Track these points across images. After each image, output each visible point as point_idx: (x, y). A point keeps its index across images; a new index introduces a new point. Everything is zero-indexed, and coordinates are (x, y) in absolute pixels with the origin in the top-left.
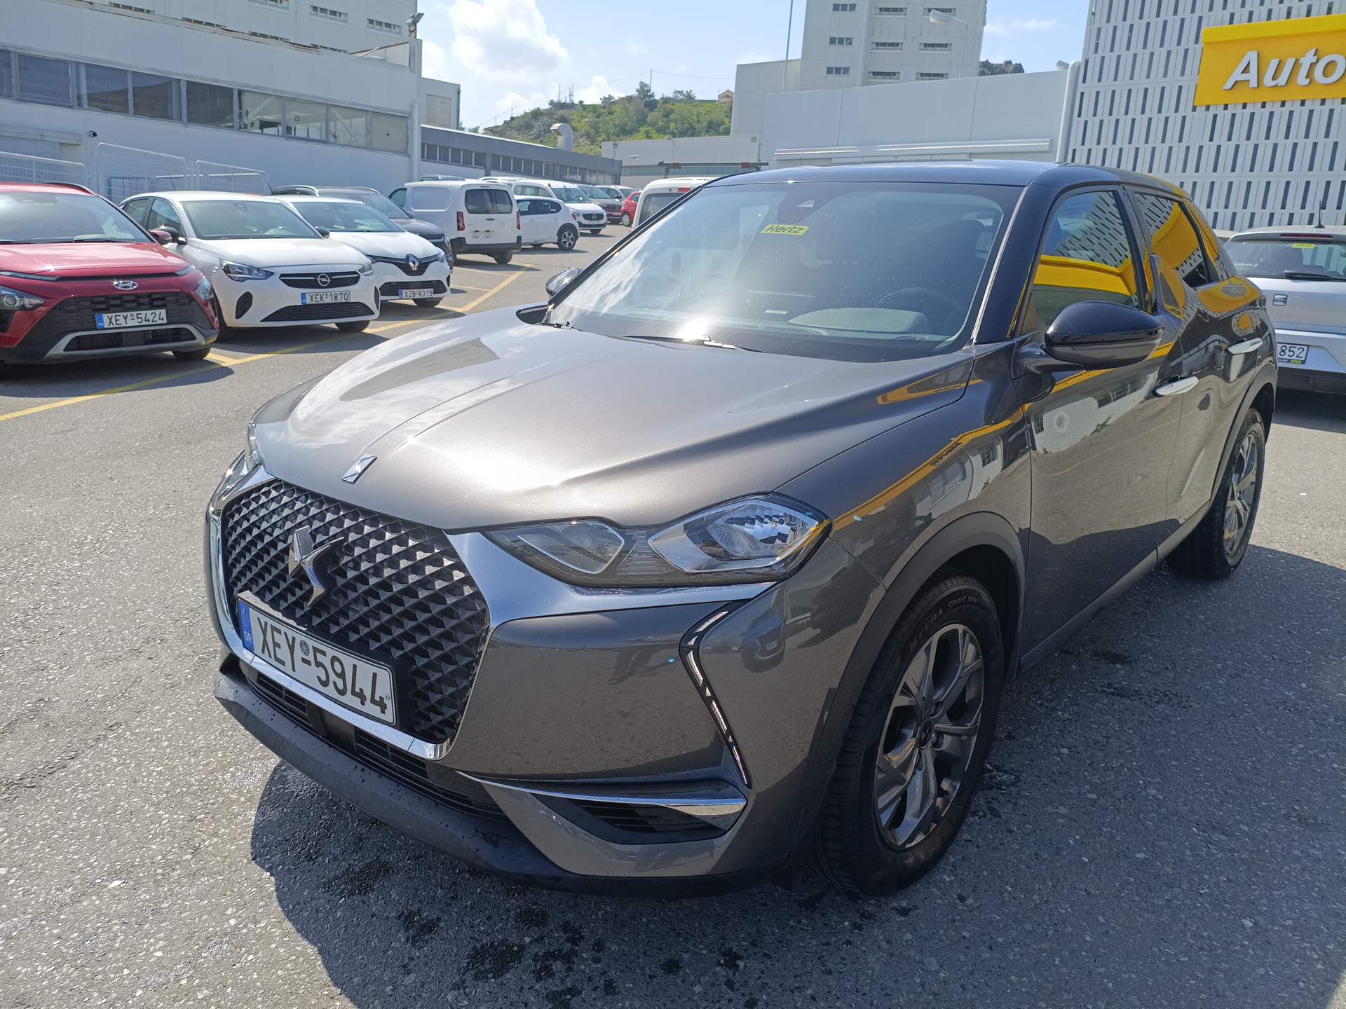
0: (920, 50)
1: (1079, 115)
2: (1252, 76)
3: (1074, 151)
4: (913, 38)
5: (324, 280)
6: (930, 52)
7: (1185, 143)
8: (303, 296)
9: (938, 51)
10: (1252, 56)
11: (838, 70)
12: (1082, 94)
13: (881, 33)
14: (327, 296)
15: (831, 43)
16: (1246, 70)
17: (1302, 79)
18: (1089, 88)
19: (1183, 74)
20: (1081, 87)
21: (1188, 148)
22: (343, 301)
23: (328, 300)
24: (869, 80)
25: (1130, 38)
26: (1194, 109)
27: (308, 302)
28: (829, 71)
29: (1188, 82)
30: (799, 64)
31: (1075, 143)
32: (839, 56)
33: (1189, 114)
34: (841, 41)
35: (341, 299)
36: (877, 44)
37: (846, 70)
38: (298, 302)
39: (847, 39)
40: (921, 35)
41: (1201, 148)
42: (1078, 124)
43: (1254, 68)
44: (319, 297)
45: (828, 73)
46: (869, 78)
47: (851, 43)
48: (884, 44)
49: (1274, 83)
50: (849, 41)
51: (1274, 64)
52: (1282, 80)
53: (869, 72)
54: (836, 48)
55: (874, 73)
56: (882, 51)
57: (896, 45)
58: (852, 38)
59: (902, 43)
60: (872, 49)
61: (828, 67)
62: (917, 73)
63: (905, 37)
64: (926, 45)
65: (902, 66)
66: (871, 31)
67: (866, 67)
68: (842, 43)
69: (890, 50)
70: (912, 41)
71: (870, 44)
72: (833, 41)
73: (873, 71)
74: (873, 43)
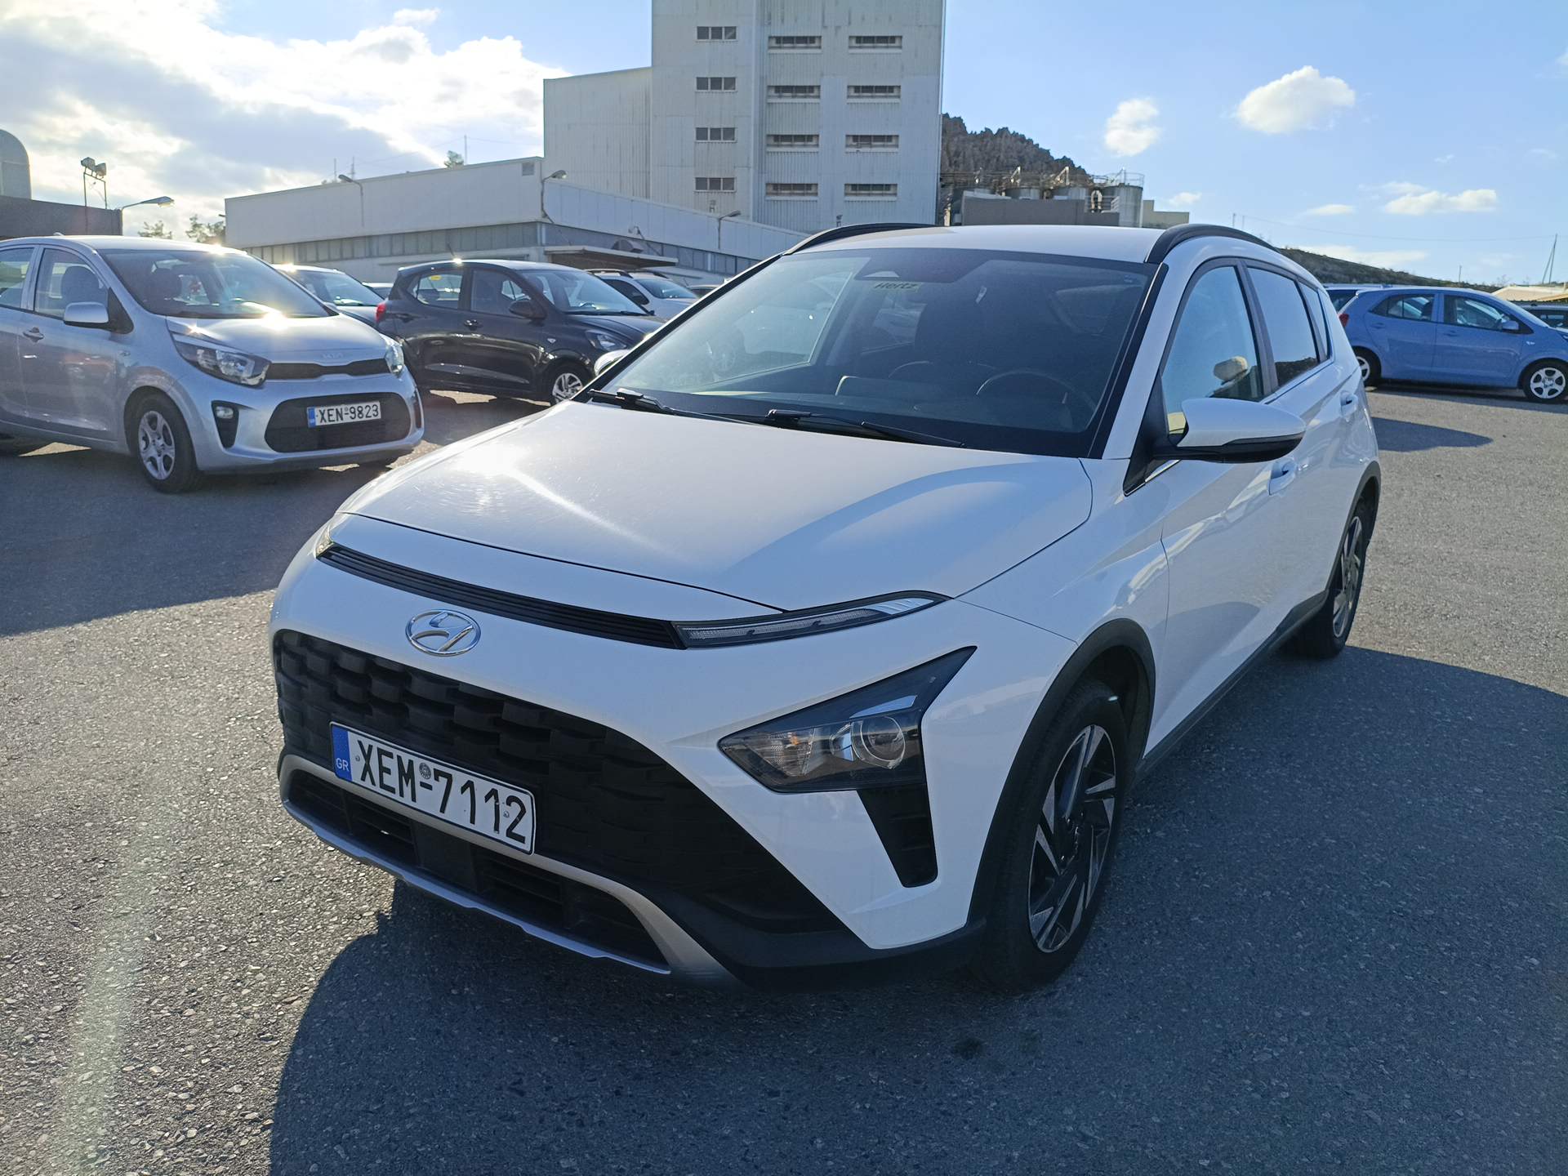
0: (850, 47)
4: (838, 28)
6: (868, 51)
9: (880, 51)
11: (716, 83)
13: (783, 21)
15: (699, 37)
24: (770, 101)
28: (702, 83)
30: (648, 76)
32: (715, 59)
34: (717, 33)
36: (779, 40)
37: (730, 83)
39: (728, 29)
40: (850, 23)
45: (699, 87)
46: (769, 97)
47: (734, 37)
48: (789, 40)
50: (731, 34)
53: (769, 87)
54: (707, 44)
55: (777, 89)
56: (787, 51)
57: (812, 39)
58: (735, 28)
59: (820, 37)
60: (770, 48)
61: (698, 78)
62: (849, 87)
63: (825, 27)
64: (859, 39)
65: (822, 75)
66: (766, 19)
67: (762, 79)
68: (720, 37)
69: (799, 51)
70: (836, 34)
71: (767, 39)
72: (702, 33)
73: (775, 85)
74: (770, 38)
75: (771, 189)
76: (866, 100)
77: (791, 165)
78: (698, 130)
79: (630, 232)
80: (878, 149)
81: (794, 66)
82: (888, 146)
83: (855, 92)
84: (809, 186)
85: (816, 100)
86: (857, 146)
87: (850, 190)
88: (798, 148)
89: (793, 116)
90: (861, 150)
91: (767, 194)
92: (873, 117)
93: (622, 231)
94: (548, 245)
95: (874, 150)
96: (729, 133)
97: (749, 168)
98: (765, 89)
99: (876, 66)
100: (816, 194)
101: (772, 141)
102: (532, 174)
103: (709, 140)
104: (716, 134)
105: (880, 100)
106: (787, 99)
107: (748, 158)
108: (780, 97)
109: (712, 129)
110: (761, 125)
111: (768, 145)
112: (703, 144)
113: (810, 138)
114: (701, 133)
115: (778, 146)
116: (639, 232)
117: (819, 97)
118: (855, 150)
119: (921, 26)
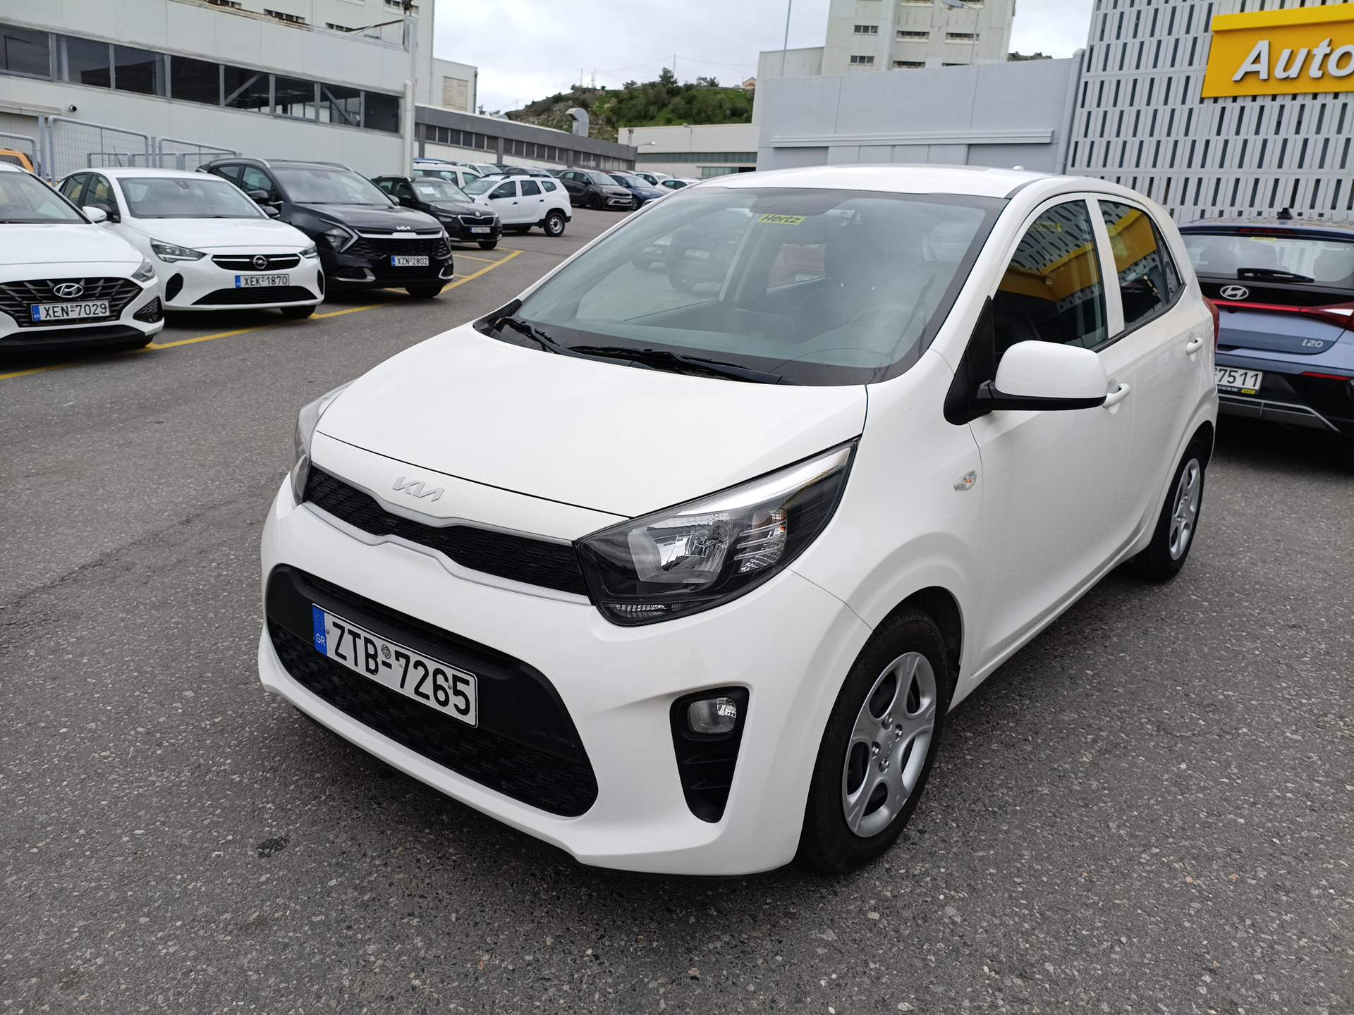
0: (947, 39)
1: (1083, 106)
2: (1262, 67)
3: (1077, 143)
4: (940, 27)
5: (261, 262)
6: (957, 41)
7: (1191, 136)
8: (238, 278)
9: (964, 42)
10: (1262, 46)
11: (862, 59)
12: (1086, 83)
13: (907, 22)
14: (263, 278)
15: (855, 31)
16: (1257, 60)
17: (1314, 72)
18: (1094, 77)
19: (1191, 64)
20: (1085, 76)
21: (1194, 142)
22: (282, 284)
23: (264, 284)
24: (893, 70)
25: (1137, 25)
26: (1202, 101)
27: (243, 284)
28: (853, 59)
29: (1196, 72)
31: (1078, 134)
32: (863, 45)
33: (1196, 106)
34: (866, 29)
35: (278, 283)
36: (903, 33)
37: (871, 59)
38: (232, 285)
39: (873, 27)
40: (948, 25)
41: (1208, 142)
42: (1081, 114)
43: (1264, 58)
44: (254, 280)
45: (852, 62)
46: (893, 67)
47: (876, 32)
48: (910, 33)
49: (1285, 75)
50: (874, 30)
51: (1285, 54)
52: (1293, 72)
53: (895, 62)
54: (861, 36)
55: (899, 63)
56: (908, 39)
57: (922, 34)
58: (877, 27)
59: (929, 33)
60: (897, 38)
61: (852, 56)
62: (941, 63)
63: (932, 27)
64: (953, 35)
65: (927, 55)
66: (897, 20)
67: (890, 56)
68: (867, 32)
69: (916, 39)
70: (939, 31)
71: (895, 33)
72: (857, 29)
73: (898, 60)
74: (898, 32)
81: (911, 49)
99: (959, 51)
106: (904, 69)
108: (899, 68)
117: (924, 69)
119: (991, 28)
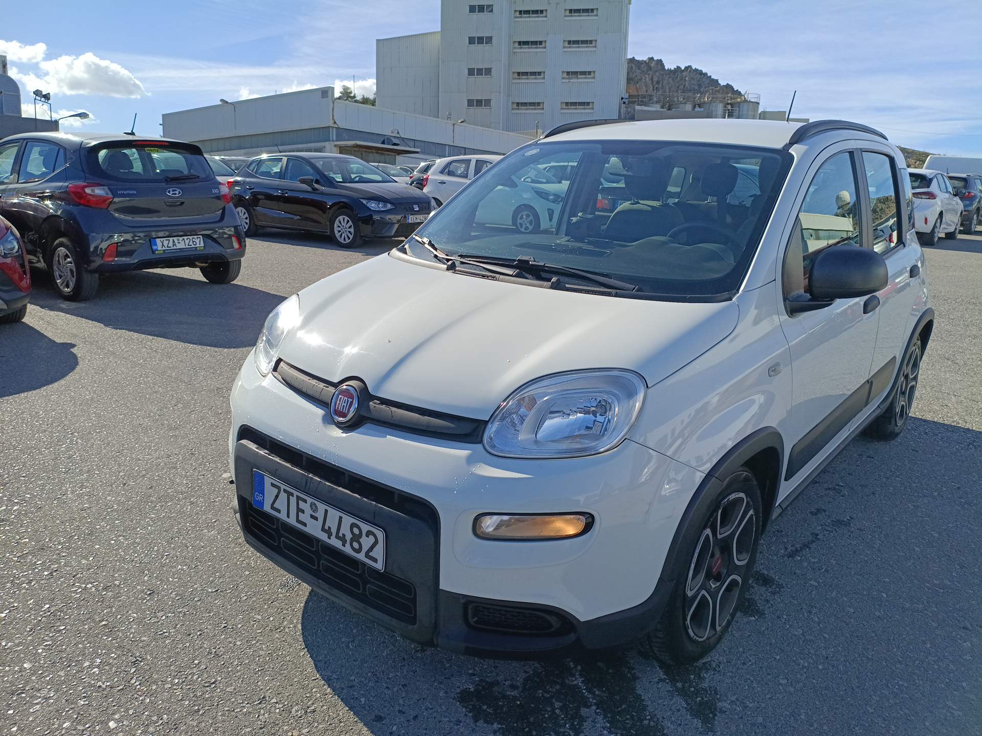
0: (566, 16)
6: (576, 18)
9: (584, 18)
11: (480, 40)
15: (470, 11)
24: (514, 51)
28: (472, 41)
30: (439, 37)
32: (480, 25)
34: (481, 9)
36: (520, 12)
37: (489, 40)
39: (488, 6)
45: (470, 43)
46: (514, 48)
47: (492, 11)
48: (527, 12)
50: (490, 9)
53: (515, 42)
54: (475, 16)
55: (520, 43)
56: (526, 19)
57: (541, 12)
58: (492, 5)
59: (546, 10)
60: (515, 17)
61: (469, 37)
62: (564, 41)
63: (549, 4)
64: (571, 12)
65: (548, 34)
67: (511, 36)
68: (483, 11)
69: (533, 19)
70: (557, 7)
71: (513, 12)
72: (472, 9)
73: (518, 40)
74: (515, 11)
75: (515, 106)
76: (574, 49)
77: (528, 90)
78: (469, 69)
79: (392, 132)
80: (582, 80)
81: (530, 28)
82: (589, 78)
83: (569, 44)
84: (539, 104)
85: (544, 50)
86: (569, 78)
87: (564, 106)
88: (532, 80)
89: (529, 59)
90: (571, 81)
91: (513, 109)
92: (580, 60)
93: (387, 132)
94: (337, 141)
95: (580, 80)
96: (488, 71)
97: (500, 92)
98: (512, 42)
99: (582, 27)
100: (543, 109)
101: (516, 76)
102: (327, 97)
103: (476, 76)
104: (480, 72)
105: (583, 49)
106: (525, 49)
107: (500, 87)
108: (521, 48)
109: (477, 69)
110: (509, 65)
111: (514, 79)
112: (472, 78)
113: (539, 73)
114: (471, 72)
115: (519, 79)
116: (398, 133)
117: (545, 48)
118: (568, 81)
